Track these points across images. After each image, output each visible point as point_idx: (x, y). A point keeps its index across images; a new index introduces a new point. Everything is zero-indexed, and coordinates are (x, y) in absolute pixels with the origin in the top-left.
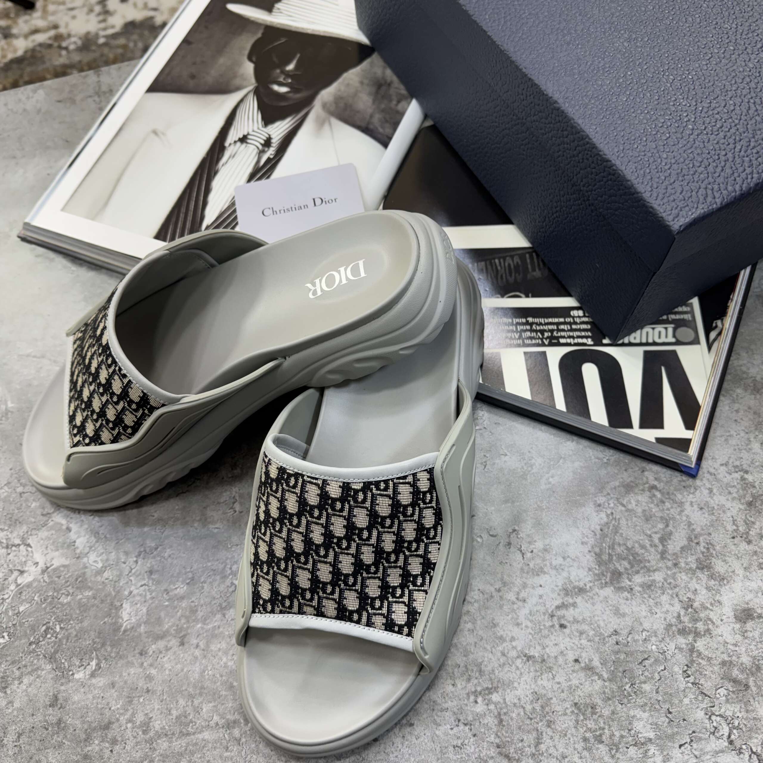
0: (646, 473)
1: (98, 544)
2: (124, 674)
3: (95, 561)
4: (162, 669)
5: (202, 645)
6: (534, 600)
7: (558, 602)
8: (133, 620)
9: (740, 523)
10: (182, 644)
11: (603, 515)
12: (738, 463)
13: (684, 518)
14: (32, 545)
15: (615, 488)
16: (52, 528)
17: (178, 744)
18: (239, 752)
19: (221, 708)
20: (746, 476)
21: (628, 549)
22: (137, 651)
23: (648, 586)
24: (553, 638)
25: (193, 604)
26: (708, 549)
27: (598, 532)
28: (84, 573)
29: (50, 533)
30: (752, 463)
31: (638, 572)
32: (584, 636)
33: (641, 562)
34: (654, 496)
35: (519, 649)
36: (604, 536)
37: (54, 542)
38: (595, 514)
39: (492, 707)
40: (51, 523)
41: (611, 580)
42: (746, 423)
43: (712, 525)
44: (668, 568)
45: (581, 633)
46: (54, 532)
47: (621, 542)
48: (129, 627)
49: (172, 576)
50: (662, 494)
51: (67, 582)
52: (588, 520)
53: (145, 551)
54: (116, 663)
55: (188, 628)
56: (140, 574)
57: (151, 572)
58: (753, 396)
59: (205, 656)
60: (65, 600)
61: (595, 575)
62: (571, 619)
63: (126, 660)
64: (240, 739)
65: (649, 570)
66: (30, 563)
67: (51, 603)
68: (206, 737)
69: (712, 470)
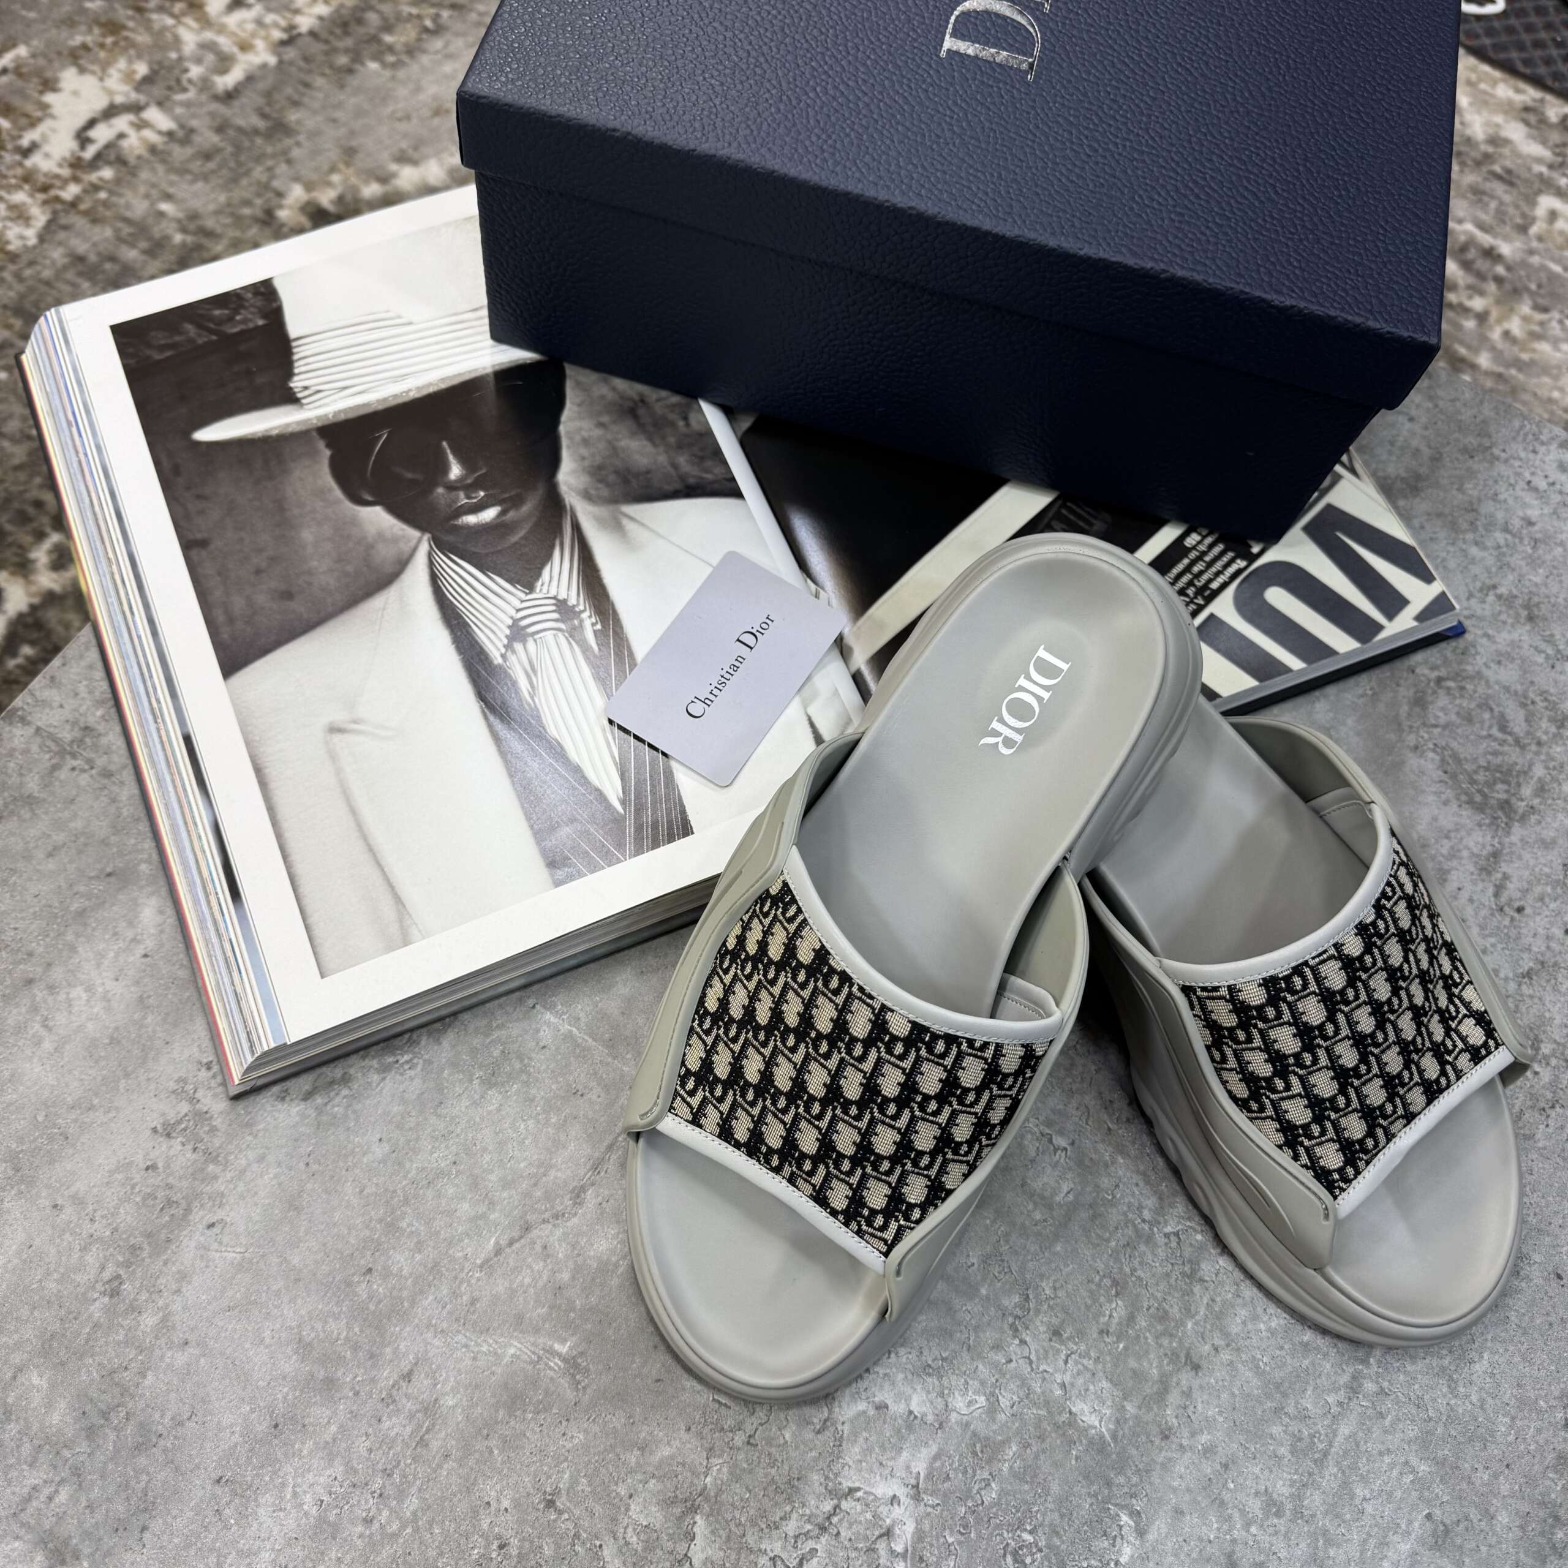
0: (1418, 671)
1: (945, 1381)
2: (1176, 1484)
3: (970, 1403)
4: (1210, 1423)
5: (1219, 1342)
6: (1469, 911)
7: (1491, 890)
8: (1108, 1412)
9: (1543, 646)
10: (1196, 1368)
11: (1431, 755)
12: (1478, 584)
13: (1497, 687)
14: (857, 1485)
15: (1409, 715)
16: (855, 1434)
17: (1330, 1477)
18: (1397, 1402)
19: (1323, 1381)
20: (1499, 591)
21: (1487, 769)
22: (1157, 1442)
23: (1541, 790)
24: (1524, 931)
25: (1152, 1310)
26: (1546, 700)
27: (1445, 777)
28: (974, 1434)
29: (861, 1440)
30: (1489, 572)
31: (1519, 785)
32: (1547, 900)
33: (1509, 771)
34: (1449, 689)
35: (1511, 975)
36: (1454, 776)
37: (882, 1447)
38: (1422, 761)
39: (1554, 1062)
40: (846, 1428)
41: (1508, 816)
42: (1442, 534)
43: (1525, 672)
44: (1537, 753)
45: (1541, 899)
46: (865, 1434)
47: (1474, 767)
48: (1112, 1426)
49: (1088, 1308)
50: (1453, 679)
51: (965, 1472)
52: (1423, 773)
53: (1017, 1317)
54: (1151, 1483)
55: (1181, 1341)
56: (1046, 1352)
57: (1056, 1333)
58: (1418, 500)
59: (1238, 1350)
60: (991, 1495)
61: (1489, 825)
62: (1519, 895)
63: (1158, 1467)
64: (1382, 1389)
65: (1525, 773)
66: (883, 1510)
67: (979, 1521)
68: (1347, 1432)
69: (1466, 613)
